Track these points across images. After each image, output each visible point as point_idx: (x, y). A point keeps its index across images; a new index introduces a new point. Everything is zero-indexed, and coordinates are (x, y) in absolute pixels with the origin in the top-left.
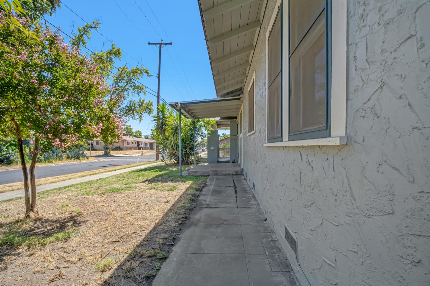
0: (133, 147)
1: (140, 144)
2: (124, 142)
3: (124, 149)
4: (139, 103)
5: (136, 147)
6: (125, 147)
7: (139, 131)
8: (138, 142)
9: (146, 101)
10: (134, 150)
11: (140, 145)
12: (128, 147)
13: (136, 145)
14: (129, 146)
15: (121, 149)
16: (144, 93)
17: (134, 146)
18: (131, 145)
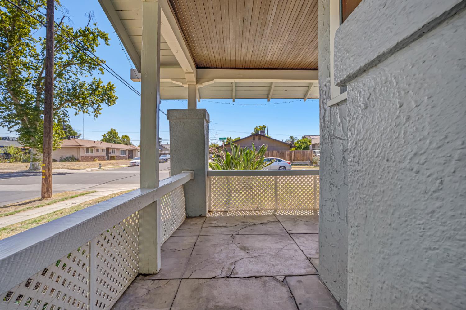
0: (97, 157)
1: (111, 151)
2: (81, 149)
3: (80, 159)
4: (90, 85)
5: (104, 156)
6: (82, 157)
7: (126, 136)
8: (108, 150)
9: (104, 84)
10: (99, 160)
11: (110, 153)
12: (87, 157)
13: (104, 154)
14: (90, 154)
15: (76, 159)
16: (101, 70)
17: (99, 155)
18: (94, 154)
